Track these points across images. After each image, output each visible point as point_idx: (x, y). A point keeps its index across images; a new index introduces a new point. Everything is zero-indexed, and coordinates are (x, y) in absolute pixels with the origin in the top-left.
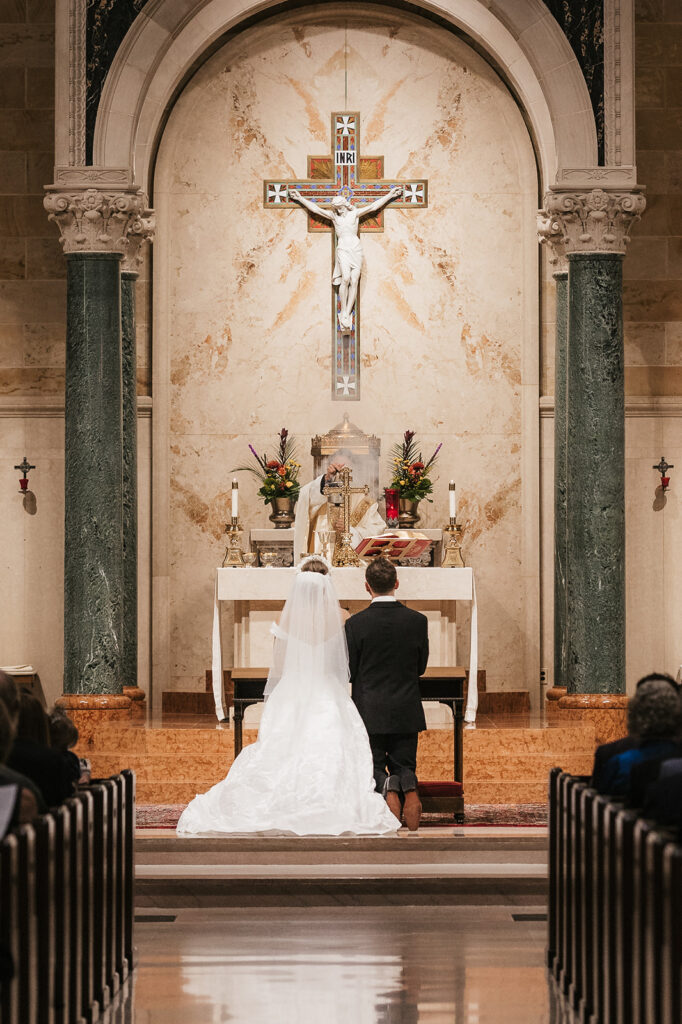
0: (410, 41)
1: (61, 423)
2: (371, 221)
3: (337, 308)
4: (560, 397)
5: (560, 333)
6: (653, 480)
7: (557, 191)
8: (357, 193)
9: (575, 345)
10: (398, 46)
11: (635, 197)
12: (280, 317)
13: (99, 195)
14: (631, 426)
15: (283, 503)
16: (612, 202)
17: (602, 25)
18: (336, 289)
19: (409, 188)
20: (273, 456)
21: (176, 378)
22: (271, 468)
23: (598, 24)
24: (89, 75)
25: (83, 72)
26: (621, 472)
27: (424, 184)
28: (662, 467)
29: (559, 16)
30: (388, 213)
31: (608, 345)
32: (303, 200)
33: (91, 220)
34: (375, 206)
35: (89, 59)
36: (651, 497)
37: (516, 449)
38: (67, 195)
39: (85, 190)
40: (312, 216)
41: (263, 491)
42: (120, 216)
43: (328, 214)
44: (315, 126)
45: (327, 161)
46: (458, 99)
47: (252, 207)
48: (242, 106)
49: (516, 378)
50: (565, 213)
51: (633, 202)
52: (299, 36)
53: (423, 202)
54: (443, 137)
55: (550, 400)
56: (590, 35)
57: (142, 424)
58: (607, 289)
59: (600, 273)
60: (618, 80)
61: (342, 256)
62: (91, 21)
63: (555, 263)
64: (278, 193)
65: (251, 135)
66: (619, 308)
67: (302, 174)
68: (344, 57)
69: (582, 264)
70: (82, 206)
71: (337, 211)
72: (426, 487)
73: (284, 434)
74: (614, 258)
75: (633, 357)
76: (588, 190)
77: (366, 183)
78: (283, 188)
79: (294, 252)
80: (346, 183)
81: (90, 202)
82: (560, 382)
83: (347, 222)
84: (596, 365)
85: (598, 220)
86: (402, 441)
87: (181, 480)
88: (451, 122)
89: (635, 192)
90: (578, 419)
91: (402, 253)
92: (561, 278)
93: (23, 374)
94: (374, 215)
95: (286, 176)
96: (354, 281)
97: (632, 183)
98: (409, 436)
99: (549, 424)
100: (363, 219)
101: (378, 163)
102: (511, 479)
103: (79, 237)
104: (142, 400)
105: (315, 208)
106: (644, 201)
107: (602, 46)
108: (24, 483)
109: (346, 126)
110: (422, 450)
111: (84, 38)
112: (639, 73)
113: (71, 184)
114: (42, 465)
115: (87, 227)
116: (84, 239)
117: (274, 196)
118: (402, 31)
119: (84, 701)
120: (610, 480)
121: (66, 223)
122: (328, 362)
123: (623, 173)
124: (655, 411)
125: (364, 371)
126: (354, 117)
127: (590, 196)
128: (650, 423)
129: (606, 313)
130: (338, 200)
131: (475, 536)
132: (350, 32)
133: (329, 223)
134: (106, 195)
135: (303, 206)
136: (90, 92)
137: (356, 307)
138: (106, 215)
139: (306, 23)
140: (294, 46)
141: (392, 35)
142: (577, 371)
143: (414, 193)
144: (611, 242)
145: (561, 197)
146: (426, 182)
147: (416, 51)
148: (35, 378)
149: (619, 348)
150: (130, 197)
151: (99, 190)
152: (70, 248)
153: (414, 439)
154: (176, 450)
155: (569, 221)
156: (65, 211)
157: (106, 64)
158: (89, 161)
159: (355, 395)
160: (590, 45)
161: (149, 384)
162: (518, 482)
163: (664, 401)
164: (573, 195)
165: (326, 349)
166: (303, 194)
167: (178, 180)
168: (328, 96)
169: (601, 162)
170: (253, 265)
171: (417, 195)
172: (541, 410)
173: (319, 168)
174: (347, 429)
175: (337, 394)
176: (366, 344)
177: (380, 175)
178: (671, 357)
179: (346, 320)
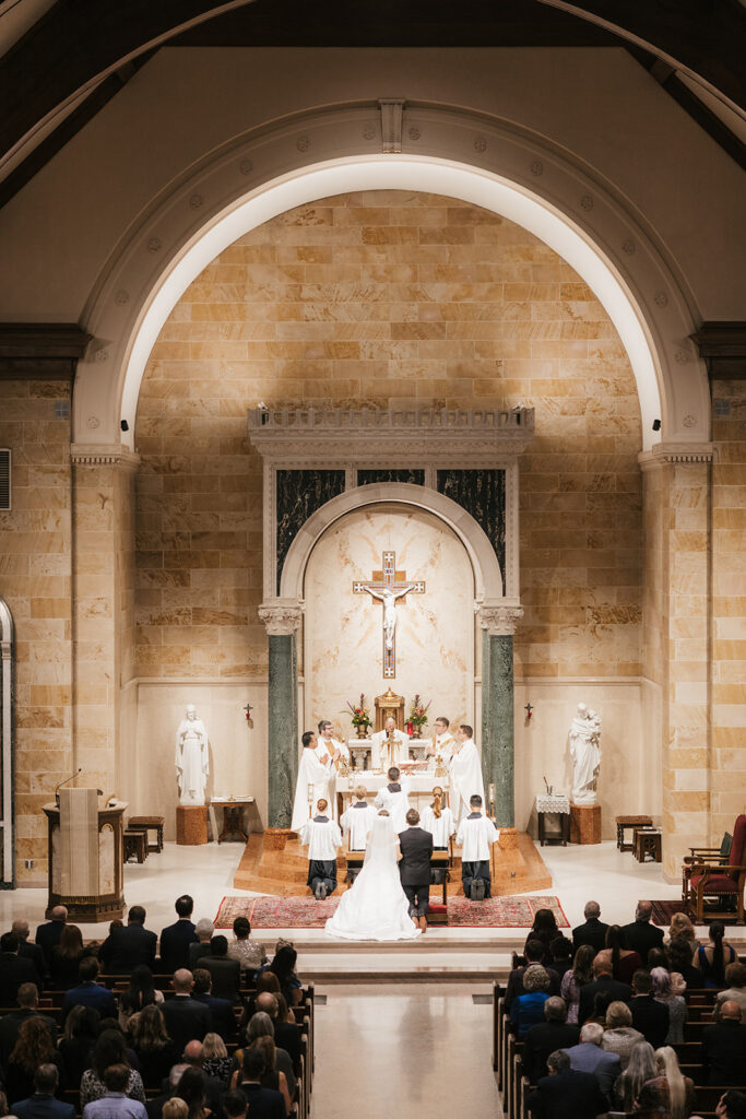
0: (418, 520)
1: (266, 688)
3: (385, 638)
4: (485, 677)
5: (484, 654)
6: (524, 713)
7: (485, 608)
9: (492, 675)
10: (413, 522)
11: (519, 611)
12: (361, 642)
13: (283, 610)
14: (516, 689)
15: (362, 727)
16: (509, 613)
17: (505, 532)
18: (385, 630)
20: (358, 707)
21: (315, 669)
22: (357, 712)
24: (278, 557)
25: (276, 553)
26: (512, 730)
27: (423, 583)
28: (529, 708)
29: (485, 530)
31: (507, 674)
32: (370, 590)
33: (279, 621)
34: (401, 593)
35: (278, 549)
36: (524, 720)
37: (464, 700)
38: (269, 610)
39: (276, 607)
40: (374, 597)
41: (353, 722)
43: (382, 597)
44: (376, 558)
45: (381, 573)
46: (439, 545)
47: (348, 593)
48: (343, 548)
49: (464, 669)
51: (519, 613)
52: (368, 518)
53: (423, 591)
54: (432, 562)
55: (479, 678)
56: (499, 538)
57: (300, 689)
58: (506, 650)
59: (503, 643)
61: (387, 615)
62: (279, 532)
64: (359, 587)
65: (347, 562)
66: (512, 658)
67: (370, 579)
68: (388, 527)
69: (496, 640)
70: (275, 615)
71: (385, 596)
72: (425, 719)
73: (363, 696)
74: (510, 636)
75: (516, 658)
76: (499, 608)
77: (398, 583)
79: (366, 613)
81: (279, 613)
82: (484, 670)
83: (389, 601)
84: (501, 683)
85: (502, 621)
86: (414, 699)
87: (317, 714)
88: (436, 556)
89: (519, 608)
90: (494, 708)
91: (414, 614)
92: (484, 630)
93: (247, 667)
94: (401, 597)
95: (363, 579)
96: (393, 626)
97: (518, 604)
98: (417, 697)
99: (479, 689)
100: (397, 599)
101: (403, 574)
102: (462, 713)
103: (274, 628)
104: (300, 679)
105: (376, 595)
106: (523, 613)
107: (504, 544)
108: (248, 715)
109: (389, 557)
110: (423, 703)
111: (276, 539)
112: (520, 534)
113: (270, 605)
114: (256, 707)
115: (277, 623)
116: (276, 629)
117: (357, 588)
118: (414, 515)
119: (277, 831)
120: (508, 735)
121: (268, 622)
122: (381, 662)
123: (514, 600)
124: (525, 683)
125: (398, 666)
126: (393, 553)
127: (499, 610)
128: (523, 688)
129: (506, 661)
130: (386, 591)
132: (391, 516)
133: (382, 601)
134: (286, 610)
135: (370, 593)
136: (278, 564)
137: (394, 638)
138: (286, 619)
139: (371, 512)
140: (366, 522)
141: (410, 517)
142: (493, 686)
143: (419, 587)
144: (508, 630)
145: (486, 611)
147: (421, 524)
148: (253, 669)
149: (512, 676)
150: (298, 611)
151: (283, 608)
152: (270, 632)
153: (420, 698)
154: (315, 701)
155: (490, 621)
156: (268, 617)
157: (286, 551)
158: (278, 594)
159: (393, 676)
160: (499, 543)
161: (303, 671)
162: (465, 714)
163: (530, 679)
164: (492, 610)
165: (381, 657)
166: (370, 588)
167: (315, 581)
168: (381, 544)
169: (504, 595)
170: (347, 620)
171: (421, 588)
172: (475, 681)
173: (377, 576)
174: (389, 694)
175: (385, 676)
176: (398, 655)
177: (404, 579)
178: (533, 659)
179: (389, 644)
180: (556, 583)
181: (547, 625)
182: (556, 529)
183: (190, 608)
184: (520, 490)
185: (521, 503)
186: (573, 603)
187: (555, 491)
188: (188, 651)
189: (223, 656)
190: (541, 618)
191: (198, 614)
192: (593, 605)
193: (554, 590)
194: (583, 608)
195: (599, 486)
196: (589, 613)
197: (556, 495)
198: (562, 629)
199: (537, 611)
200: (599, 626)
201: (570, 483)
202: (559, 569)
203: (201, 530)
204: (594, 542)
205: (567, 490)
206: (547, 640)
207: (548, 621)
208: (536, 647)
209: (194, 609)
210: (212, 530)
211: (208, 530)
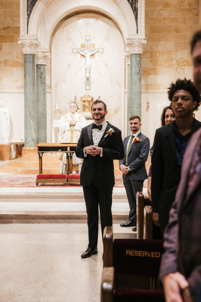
0: (100, 21)
2: (93, 56)
3: (86, 73)
5: (128, 76)
7: (128, 39)
8: (90, 51)
10: (98, 22)
11: (144, 40)
12: (75, 75)
13: (29, 41)
16: (139, 42)
17: (138, 3)
18: (86, 69)
19: (100, 49)
21: (56, 86)
23: (137, 3)
24: (27, 15)
25: (26, 14)
28: (148, 103)
30: (96, 55)
31: (138, 73)
32: (80, 52)
33: (28, 46)
34: (93, 53)
36: (146, 109)
37: (120, 100)
38: (23, 41)
39: (26, 39)
40: (82, 55)
42: (34, 45)
43: (84, 54)
44: (82, 38)
45: (84, 44)
46: (109, 32)
47: (70, 53)
48: (68, 34)
49: (120, 86)
50: (129, 44)
51: (144, 42)
52: (79, 20)
53: (102, 52)
55: (126, 90)
56: (135, 5)
57: (50, 95)
58: (138, 61)
59: (137, 57)
60: (141, 15)
63: (127, 62)
64: (75, 51)
65: (70, 39)
66: (141, 65)
67: (80, 47)
68: (87, 24)
69: (133, 56)
70: (26, 43)
71: (86, 53)
73: (75, 96)
74: (140, 54)
76: (134, 39)
77: (92, 49)
78: (76, 50)
79: (78, 62)
80: (88, 48)
81: (27, 42)
83: (88, 56)
84: (135, 77)
85: (136, 46)
88: (108, 37)
89: (145, 39)
91: (98, 62)
92: (129, 65)
94: (93, 55)
95: (77, 47)
96: (89, 67)
97: (144, 37)
99: (126, 95)
100: (91, 56)
101: (94, 45)
103: (26, 50)
105: (82, 53)
107: (137, 8)
109: (88, 38)
111: (26, 6)
113: (24, 38)
115: (27, 48)
118: (99, 19)
120: (139, 102)
121: (23, 47)
122: (85, 83)
123: (142, 35)
124: (147, 92)
125: (91, 85)
126: (89, 36)
128: (146, 95)
129: (138, 66)
130: (86, 52)
131: (112, 116)
132: (89, 19)
133: (85, 56)
134: (31, 41)
135: (80, 53)
136: (28, 19)
137: (90, 72)
138: (31, 45)
139: (80, 17)
141: (97, 19)
143: (101, 51)
144: (139, 51)
145: (128, 40)
146: (103, 48)
150: (36, 41)
151: (29, 39)
153: (100, 97)
155: (130, 46)
156: (22, 44)
158: (27, 33)
159: (90, 90)
160: (135, 7)
161: (50, 87)
162: (120, 106)
163: (148, 91)
164: (131, 40)
165: (84, 81)
166: (80, 51)
168: (85, 32)
169: (137, 33)
170: (70, 65)
172: (125, 92)
173: (83, 46)
174: (87, 95)
175: (86, 89)
176: (91, 80)
177: (94, 46)
178: (150, 82)
179: (88, 75)
180: (160, 48)
181: (156, 67)
182: (160, 24)
183: (3, 60)
184: (146, 7)
185: (146, 13)
186: (168, 58)
187: (160, 7)
188: (2, 79)
189: (17, 81)
190: (154, 64)
191: (6, 62)
192: (176, 58)
193: (159, 52)
194: (172, 60)
195: (180, 5)
196: (174, 61)
197: (161, 10)
198: (162, 69)
199: (152, 61)
200: (179, 68)
201: (167, 4)
202: (162, 42)
203: (7, 26)
204: (177, 31)
205: (166, 7)
206: (156, 74)
207: (156, 65)
208: (151, 77)
209: (5, 60)
210: (12, 26)
211: (10, 26)
